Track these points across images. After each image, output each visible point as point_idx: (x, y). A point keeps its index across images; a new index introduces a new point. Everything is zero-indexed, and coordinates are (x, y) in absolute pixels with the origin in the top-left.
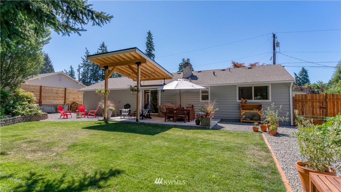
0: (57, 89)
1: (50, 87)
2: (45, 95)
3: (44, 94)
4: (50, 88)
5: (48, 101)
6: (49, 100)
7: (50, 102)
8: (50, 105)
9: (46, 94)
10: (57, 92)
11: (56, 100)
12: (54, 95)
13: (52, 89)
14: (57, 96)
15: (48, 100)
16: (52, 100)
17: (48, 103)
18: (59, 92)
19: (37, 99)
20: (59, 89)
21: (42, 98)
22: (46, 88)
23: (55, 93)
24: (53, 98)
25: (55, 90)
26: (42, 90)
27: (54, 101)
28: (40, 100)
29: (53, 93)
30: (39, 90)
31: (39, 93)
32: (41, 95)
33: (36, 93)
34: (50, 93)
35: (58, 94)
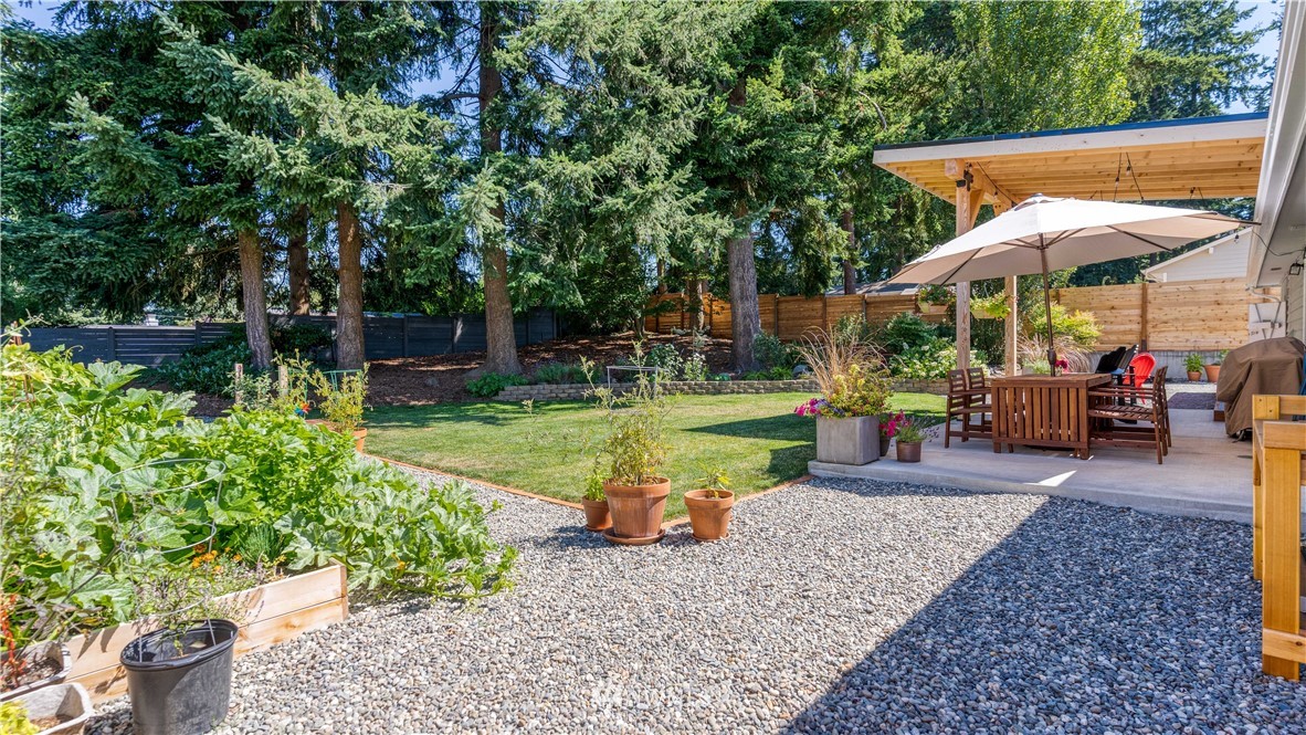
0: (1218, 286)
1: (1185, 283)
2: (1162, 316)
3: (1157, 311)
4: (1185, 288)
5: (1177, 337)
6: (1181, 334)
7: (1187, 340)
8: (1182, 352)
9: (1167, 310)
10: (1219, 298)
11: (1212, 330)
12: (1206, 311)
13: (1193, 290)
14: (1220, 315)
15: (1176, 334)
16: (1195, 334)
17: (1176, 344)
18: (1230, 297)
19: (1131, 330)
20: (1228, 286)
21: (1149, 326)
22: (1165, 288)
23: (1210, 304)
24: (1202, 323)
25: (1210, 290)
26: (1150, 297)
27: (1206, 334)
28: (1141, 333)
29: (1199, 304)
30: (1136, 300)
31: (1138, 312)
32: (1143, 315)
33: (1126, 312)
34: (1185, 304)
35: (1226, 307)
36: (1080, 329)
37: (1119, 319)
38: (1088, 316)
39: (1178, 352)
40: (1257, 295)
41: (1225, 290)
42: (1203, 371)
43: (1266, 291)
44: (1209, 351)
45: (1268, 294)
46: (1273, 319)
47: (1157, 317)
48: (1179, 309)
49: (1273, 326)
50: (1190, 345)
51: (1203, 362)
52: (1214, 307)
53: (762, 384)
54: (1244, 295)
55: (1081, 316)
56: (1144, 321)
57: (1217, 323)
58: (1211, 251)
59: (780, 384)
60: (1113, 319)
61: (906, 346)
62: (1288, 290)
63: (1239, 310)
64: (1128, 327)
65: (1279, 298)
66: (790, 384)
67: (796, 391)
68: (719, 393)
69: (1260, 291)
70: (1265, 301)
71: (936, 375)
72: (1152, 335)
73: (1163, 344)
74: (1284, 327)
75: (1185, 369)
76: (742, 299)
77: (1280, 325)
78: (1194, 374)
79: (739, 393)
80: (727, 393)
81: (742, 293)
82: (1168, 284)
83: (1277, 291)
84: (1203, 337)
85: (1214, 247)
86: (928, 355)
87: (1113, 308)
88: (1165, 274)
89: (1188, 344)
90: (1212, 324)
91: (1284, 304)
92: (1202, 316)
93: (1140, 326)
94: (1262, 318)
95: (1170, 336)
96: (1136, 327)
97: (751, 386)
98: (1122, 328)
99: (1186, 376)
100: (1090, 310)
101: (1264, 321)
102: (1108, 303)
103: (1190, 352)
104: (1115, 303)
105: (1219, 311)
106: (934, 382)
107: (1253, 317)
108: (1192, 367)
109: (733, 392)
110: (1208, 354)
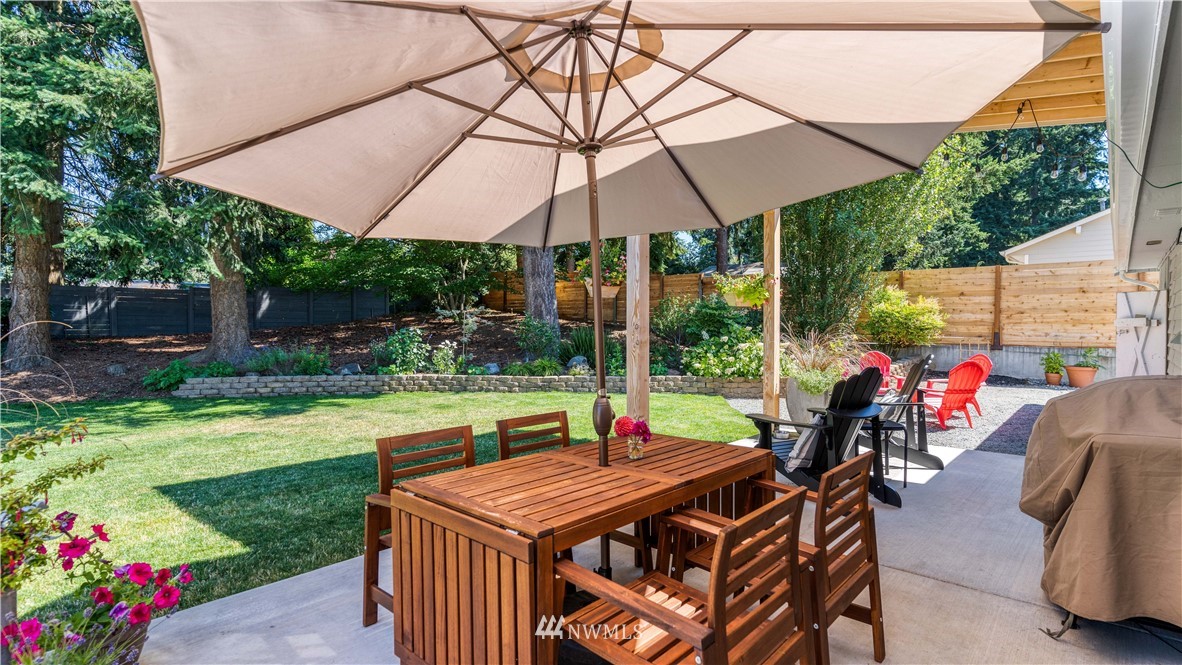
0: (1084, 271)
1: (1044, 266)
2: (1018, 305)
3: (1012, 299)
4: (1045, 272)
5: (1034, 330)
6: (1039, 327)
7: (1047, 335)
8: (1041, 348)
9: (1024, 298)
10: (1084, 285)
11: (1075, 323)
12: (1069, 300)
13: (1054, 275)
14: (1086, 305)
15: (1034, 326)
16: (1056, 327)
17: (1034, 338)
18: (1097, 283)
19: (982, 321)
20: (1095, 270)
21: (1003, 316)
22: (1026, 273)
23: (1071, 291)
24: (1065, 314)
25: (1073, 275)
26: (1004, 283)
27: (1069, 327)
28: (994, 324)
29: (1060, 292)
30: (990, 286)
31: (990, 299)
32: (997, 303)
33: (977, 299)
34: (1044, 291)
35: (1092, 296)
36: (921, 318)
37: (969, 308)
38: (932, 303)
39: (1035, 347)
40: (1130, 282)
41: (1091, 276)
42: (1063, 373)
43: (1140, 276)
44: (1071, 348)
45: (1144, 280)
46: (1149, 313)
47: (1012, 306)
48: (1037, 297)
49: (1149, 323)
50: (1049, 341)
51: (1064, 361)
52: (1078, 295)
53: (517, 380)
54: (1114, 282)
55: (923, 303)
56: (997, 310)
57: (1083, 315)
58: (1078, 230)
59: (538, 380)
60: (962, 307)
61: (705, 335)
62: (1169, 275)
63: (1105, 299)
64: (979, 317)
65: (1158, 286)
66: (550, 381)
67: (557, 390)
68: (465, 390)
69: (1132, 276)
70: (1139, 289)
71: (733, 373)
72: (1006, 327)
73: (1019, 338)
74: (1164, 325)
75: (1042, 370)
76: (533, 275)
77: (1159, 323)
78: (1053, 377)
79: (488, 391)
80: (474, 391)
81: (533, 268)
82: (1029, 267)
83: (1154, 277)
84: (1066, 331)
85: (1082, 226)
86: (726, 347)
87: (962, 294)
88: (1027, 257)
89: (1048, 339)
90: (1076, 315)
91: (1164, 293)
92: (1064, 306)
93: (992, 317)
94: (1134, 313)
95: (1028, 329)
96: (989, 317)
97: (503, 383)
98: (972, 317)
99: (1044, 378)
100: (935, 295)
101: (1137, 316)
102: (957, 288)
103: (1049, 348)
104: (965, 289)
105: (1085, 301)
106: (730, 382)
107: (1123, 309)
108: (1051, 367)
109: (481, 389)
110: (1071, 352)
